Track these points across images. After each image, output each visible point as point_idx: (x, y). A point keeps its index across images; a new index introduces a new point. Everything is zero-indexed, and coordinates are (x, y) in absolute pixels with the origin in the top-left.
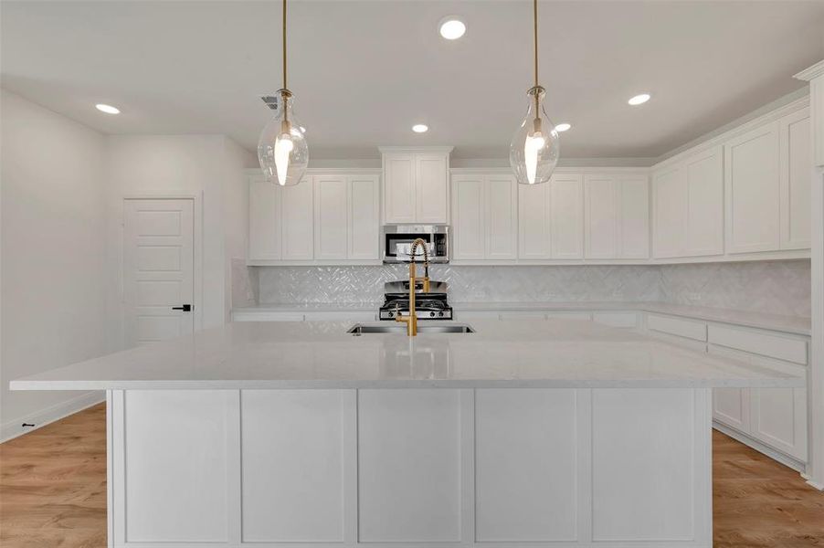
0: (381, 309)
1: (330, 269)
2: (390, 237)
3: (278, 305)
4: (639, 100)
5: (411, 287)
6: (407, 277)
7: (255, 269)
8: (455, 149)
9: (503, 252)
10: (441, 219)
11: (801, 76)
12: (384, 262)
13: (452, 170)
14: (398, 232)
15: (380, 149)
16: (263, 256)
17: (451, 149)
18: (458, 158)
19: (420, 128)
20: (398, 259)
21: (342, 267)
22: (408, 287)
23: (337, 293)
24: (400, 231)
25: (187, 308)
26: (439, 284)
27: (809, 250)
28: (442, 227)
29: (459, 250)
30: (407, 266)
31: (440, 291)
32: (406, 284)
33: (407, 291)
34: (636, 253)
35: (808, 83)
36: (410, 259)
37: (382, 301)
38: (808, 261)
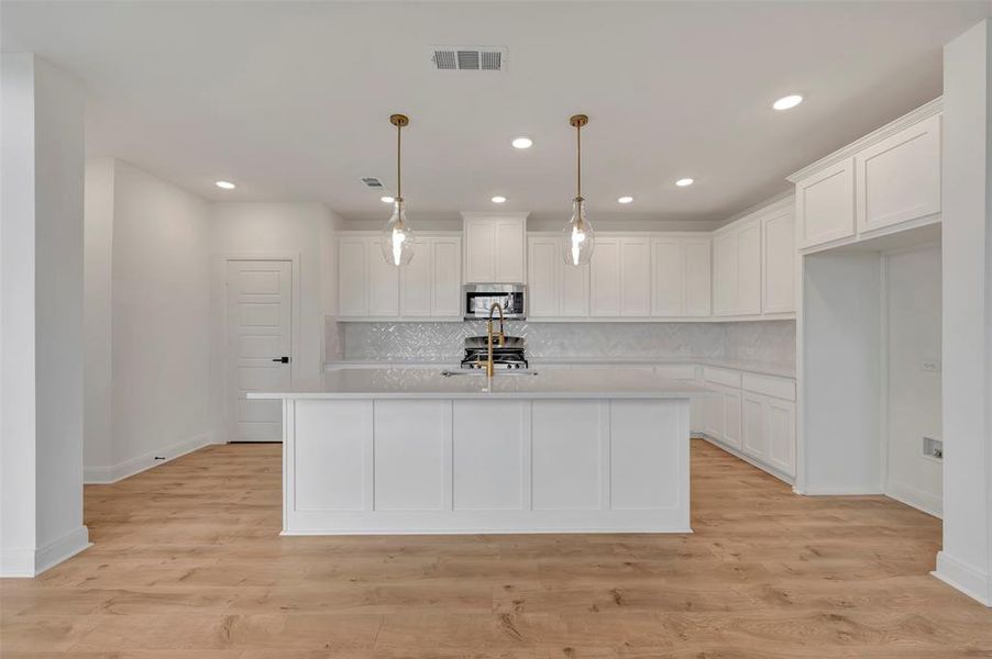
0: (463, 362)
1: (413, 324)
2: (471, 296)
3: (363, 358)
4: (684, 182)
5: (490, 341)
6: (485, 332)
7: (343, 325)
8: (531, 214)
9: (576, 311)
10: (520, 279)
11: (790, 179)
12: (465, 319)
13: (530, 233)
14: (477, 291)
15: (462, 214)
16: (353, 312)
17: (528, 214)
18: (534, 222)
19: (498, 200)
20: (477, 316)
21: (424, 323)
22: (487, 342)
23: (420, 347)
24: (480, 290)
25: (285, 360)
26: (517, 339)
27: (794, 312)
28: (520, 286)
29: (536, 308)
30: (487, 322)
31: (518, 346)
32: (485, 340)
33: (485, 346)
34: (700, 312)
35: (794, 185)
36: (488, 316)
37: (462, 354)
38: (795, 321)
